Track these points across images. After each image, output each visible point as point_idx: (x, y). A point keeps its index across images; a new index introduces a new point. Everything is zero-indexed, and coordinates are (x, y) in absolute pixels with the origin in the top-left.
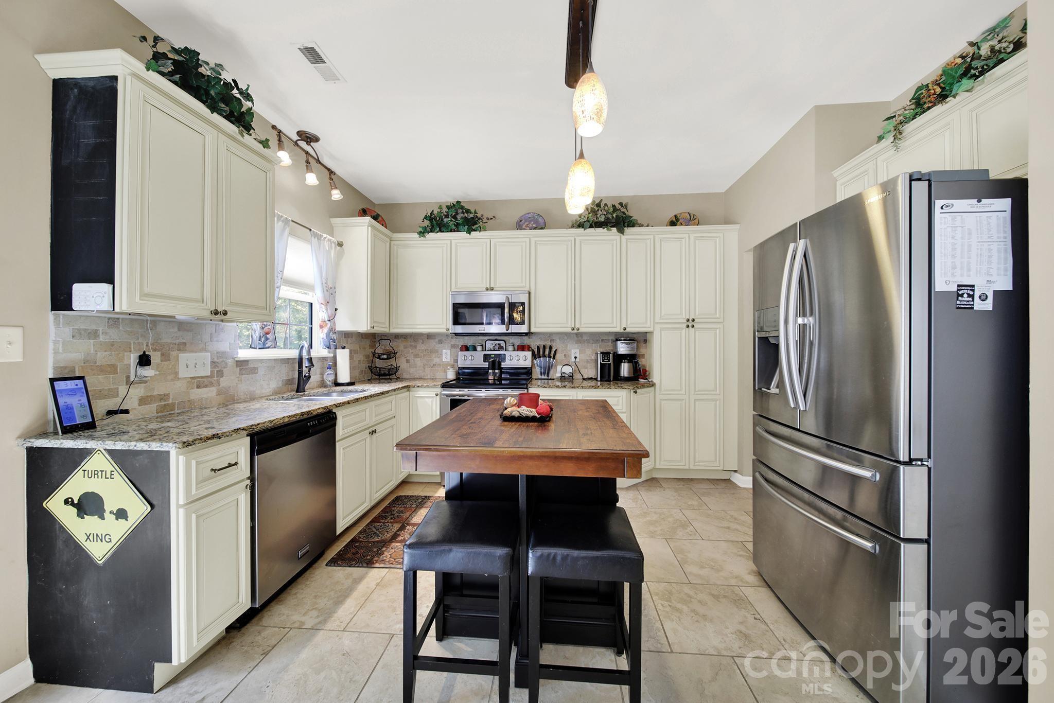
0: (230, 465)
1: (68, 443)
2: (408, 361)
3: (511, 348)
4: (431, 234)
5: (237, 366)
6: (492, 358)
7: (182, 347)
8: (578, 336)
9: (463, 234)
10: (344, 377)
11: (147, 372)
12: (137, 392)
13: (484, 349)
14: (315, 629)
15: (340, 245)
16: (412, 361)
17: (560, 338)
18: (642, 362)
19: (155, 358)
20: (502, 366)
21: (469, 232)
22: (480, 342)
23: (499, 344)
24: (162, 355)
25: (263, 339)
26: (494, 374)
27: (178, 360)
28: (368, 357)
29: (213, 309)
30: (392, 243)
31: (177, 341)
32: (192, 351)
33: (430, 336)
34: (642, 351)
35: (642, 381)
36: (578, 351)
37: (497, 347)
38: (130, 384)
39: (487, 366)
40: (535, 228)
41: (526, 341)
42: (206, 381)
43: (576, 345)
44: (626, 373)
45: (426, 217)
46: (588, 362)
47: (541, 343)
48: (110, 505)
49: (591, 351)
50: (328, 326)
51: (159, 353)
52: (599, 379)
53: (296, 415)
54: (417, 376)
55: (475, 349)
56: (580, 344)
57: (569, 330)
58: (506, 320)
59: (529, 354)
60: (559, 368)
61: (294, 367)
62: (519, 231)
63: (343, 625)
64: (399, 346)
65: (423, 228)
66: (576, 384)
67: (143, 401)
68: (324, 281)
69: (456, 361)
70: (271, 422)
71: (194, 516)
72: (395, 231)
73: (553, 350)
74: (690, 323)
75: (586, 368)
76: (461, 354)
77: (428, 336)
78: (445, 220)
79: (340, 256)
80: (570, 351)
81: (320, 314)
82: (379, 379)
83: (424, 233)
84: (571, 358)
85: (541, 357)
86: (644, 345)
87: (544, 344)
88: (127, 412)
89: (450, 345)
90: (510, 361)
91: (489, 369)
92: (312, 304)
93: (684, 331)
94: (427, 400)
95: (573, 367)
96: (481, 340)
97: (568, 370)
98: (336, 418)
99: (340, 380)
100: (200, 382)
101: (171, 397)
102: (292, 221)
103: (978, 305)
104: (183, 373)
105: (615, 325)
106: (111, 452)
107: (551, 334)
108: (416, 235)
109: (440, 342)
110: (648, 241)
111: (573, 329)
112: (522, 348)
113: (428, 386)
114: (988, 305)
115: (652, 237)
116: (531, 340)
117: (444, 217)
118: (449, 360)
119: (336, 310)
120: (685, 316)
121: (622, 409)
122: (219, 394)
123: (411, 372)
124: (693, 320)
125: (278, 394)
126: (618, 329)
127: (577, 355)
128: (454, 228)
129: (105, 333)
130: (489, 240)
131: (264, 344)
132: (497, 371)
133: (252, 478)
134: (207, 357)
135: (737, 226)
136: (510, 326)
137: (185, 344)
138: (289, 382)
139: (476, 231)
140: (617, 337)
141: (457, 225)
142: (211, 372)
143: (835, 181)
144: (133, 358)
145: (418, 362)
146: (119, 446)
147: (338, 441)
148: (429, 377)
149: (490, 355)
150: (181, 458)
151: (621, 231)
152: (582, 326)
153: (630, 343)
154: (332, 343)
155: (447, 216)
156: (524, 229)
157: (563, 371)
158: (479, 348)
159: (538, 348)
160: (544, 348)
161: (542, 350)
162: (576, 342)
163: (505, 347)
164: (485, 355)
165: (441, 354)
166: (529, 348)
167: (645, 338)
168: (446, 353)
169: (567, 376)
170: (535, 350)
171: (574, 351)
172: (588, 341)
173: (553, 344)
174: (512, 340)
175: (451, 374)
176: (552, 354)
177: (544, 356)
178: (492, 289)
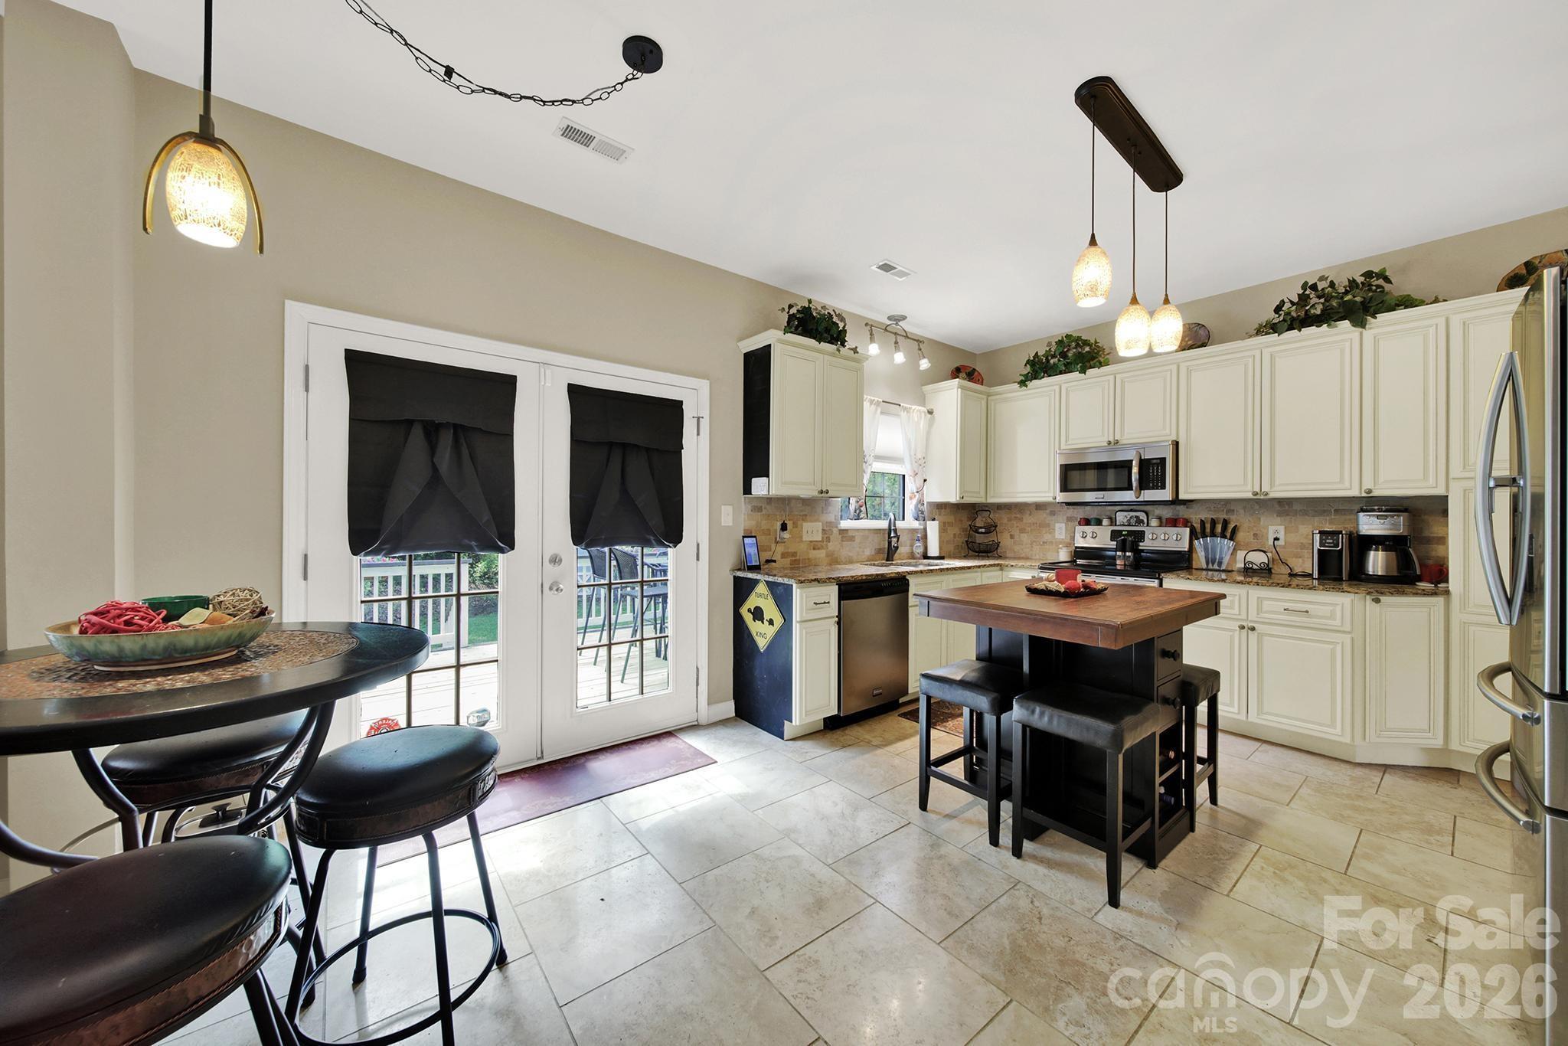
0: (825, 603)
1: (750, 575)
2: (1012, 537)
3: (1154, 522)
4: (1035, 382)
5: (840, 534)
6: (1124, 535)
7: (804, 518)
8: (1285, 507)
9: (1075, 375)
10: (933, 550)
11: (786, 535)
12: (780, 549)
13: (1113, 521)
14: (878, 747)
15: (930, 412)
16: (1016, 537)
17: (1245, 508)
19: (789, 527)
20: (1140, 548)
21: (1083, 371)
22: (1108, 513)
23: (1136, 517)
24: (793, 523)
25: (858, 511)
26: (1125, 557)
27: (802, 528)
28: (965, 530)
29: (820, 489)
30: (990, 398)
31: (802, 514)
32: (811, 521)
33: (1039, 506)
36: (1281, 529)
37: (1133, 521)
38: (777, 542)
39: (1115, 547)
40: (1193, 347)
41: (1182, 512)
42: (819, 544)
43: (1279, 518)
44: (1379, 569)
45: (1028, 362)
46: (1300, 547)
47: (1206, 515)
48: (767, 617)
50: (916, 498)
51: (792, 522)
52: (1316, 575)
53: (872, 575)
54: (1023, 555)
55: (1099, 522)
56: (1288, 517)
57: (1250, 495)
58: (1135, 484)
59: (1185, 531)
60: (1241, 554)
61: (885, 538)
63: (898, 752)
64: (1001, 518)
65: (1024, 376)
66: (1275, 579)
67: (784, 555)
68: (913, 453)
69: (1073, 538)
70: (852, 577)
71: (804, 631)
72: (991, 386)
73: (1231, 526)
75: (1300, 557)
76: (1079, 529)
77: (1036, 506)
78: (1052, 361)
79: (931, 424)
80: (1266, 528)
81: (910, 487)
82: (978, 556)
83: (1026, 381)
84: (1268, 539)
85: (1207, 537)
86: (1433, 521)
87: (1213, 517)
88: (775, 561)
89: (1065, 518)
90: (1152, 541)
91: (1116, 550)
92: (904, 476)
95: (1271, 555)
96: (1110, 510)
97: (1258, 559)
98: (908, 585)
99: (930, 554)
100: (815, 546)
101: (798, 554)
102: (883, 402)
104: (806, 538)
105: (1347, 486)
106: (767, 582)
107: (1223, 502)
108: (1016, 386)
109: (1053, 513)
111: (1255, 494)
112: (1173, 522)
113: (1022, 567)
116: (1191, 510)
117: (1050, 358)
118: (1064, 537)
119: (925, 480)
121: (1342, 626)
122: (827, 556)
123: (1016, 550)
125: (871, 561)
126: (1356, 493)
127: (1281, 535)
128: (1064, 368)
129: (765, 508)
130: (1112, 376)
131: (859, 515)
132: (1128, 554)
133: (839, 616)
134: (819, 526)
136: (1142, 491)
137: (806, 515)
138: (879, 551)
139: (1094, 368)
140: (1361, 505)
141: (1067, 365)
142: (823, 538)
144: (778, 525)
145: (1025, 538)
146: (771, 579)
147: (911, 606)
148: (1038, 557)
149: (1120, 531)
150: (798, 590)
151: (1360, 323)
152: (1275, 489)
153: (1386, 516)
154: (920, 515)
155: (1053, 356)
157: (1248, 559)
158: (1105, 522)
159: (1203, 523)
160: (1213, 522)
161: (1208, 526)
162: (1279, 514)
163: (1145, 521)
164: (1113, 532)
165: (1054, 529)
166: (1186, 523)
167: (1439, 506)
168: (1060, 528)
169: (1255, 567)
170: (1197, 526)
171: (1275, 529)
172: (1305, 513)
173: (1232, 518)
174: (1158, 510)
175: (1064, 554)
176: (1228, 532)
177: (1212, 535)
178: (1117, 442)
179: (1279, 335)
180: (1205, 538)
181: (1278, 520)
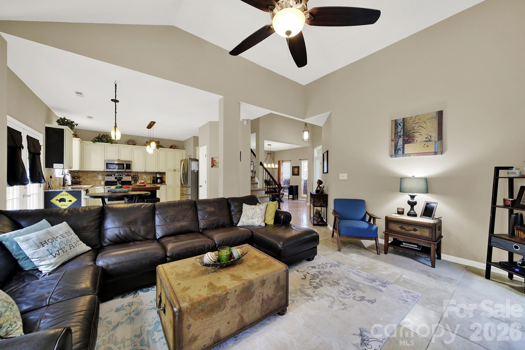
2: (84, 179)
3: (124, 176)
4: (97, 142)
8: (146, 173)
9: (109, 144)
16: (86, 179)
17: (140, 173)
18: (163, 179)
20: (122, 180)
21: (112, 143)
30: (83, 144)
33: (93, 172)
34: (164, 176)
35: (163, 183)
36: (145, 176)
37: (119, 175)
40: (133, 144)
44: (159, 181)
45: (95, 138)
46: (148, 179)
48: (67, 200)
49: (149, 176)
52: (151, 183)
54: (88, 184)
55: (111, 176)
57: (144, 171)
58: (125, 168)
60: (140, 181)
62: (128, 145)
64: (81, 174)
65: (94, 140)
69: (105, 179)
72: (85, 140)
74: (175, 170)
75: (148, 181)
84: (143, 178)
86: (164, 175)
87: (135, 174)
90: (124, 179)
91: (117, 181)
93: (173, 172)
94: (99, 189)
96: (114, 173)
97: (143, 181)
103: (195, 172)
105: (156, 170)
107: (137, 172)
108: (91, 142)
109: (98, 173)
111: (145, 171)
112: (128, 175)
114: (196, 172)
115: (166, 150)
118: (101, 179)
120: (173, 169)
123: (85, 183)
126: (157, 171)
130: (118, 146)
132: (120, 182)
135: (185, 150)
136: (126, 170)
139: (114, 143)
140: (157, 173)
143: (196, 149)
145: (88, 179)
148: (93, 184)
149: (117, 177)
150: (83, 191)
151: (158, 148)
152: (147, 170)
153: (160, 174)
156: (130, 144)
157: (141, 181)
158: (113, 175)
159: (133, 176)
160: (135, 176)
161: (134, 176)
162: (145, 174)
163: (122, 175)
164: (115, 177)
165: (98, 177)
166: (130, 176)
167: (164, 173)
168: (100, 177)
170: (132, 176)
171: (144, 176)
172: (149, 174)
173: (138, 175)
174: (124, 173)
175: (103, 183)
176: (138, 177)
177: (135, 178)
178: (120, 160)
180: (134, 178)
181: (145, 175)
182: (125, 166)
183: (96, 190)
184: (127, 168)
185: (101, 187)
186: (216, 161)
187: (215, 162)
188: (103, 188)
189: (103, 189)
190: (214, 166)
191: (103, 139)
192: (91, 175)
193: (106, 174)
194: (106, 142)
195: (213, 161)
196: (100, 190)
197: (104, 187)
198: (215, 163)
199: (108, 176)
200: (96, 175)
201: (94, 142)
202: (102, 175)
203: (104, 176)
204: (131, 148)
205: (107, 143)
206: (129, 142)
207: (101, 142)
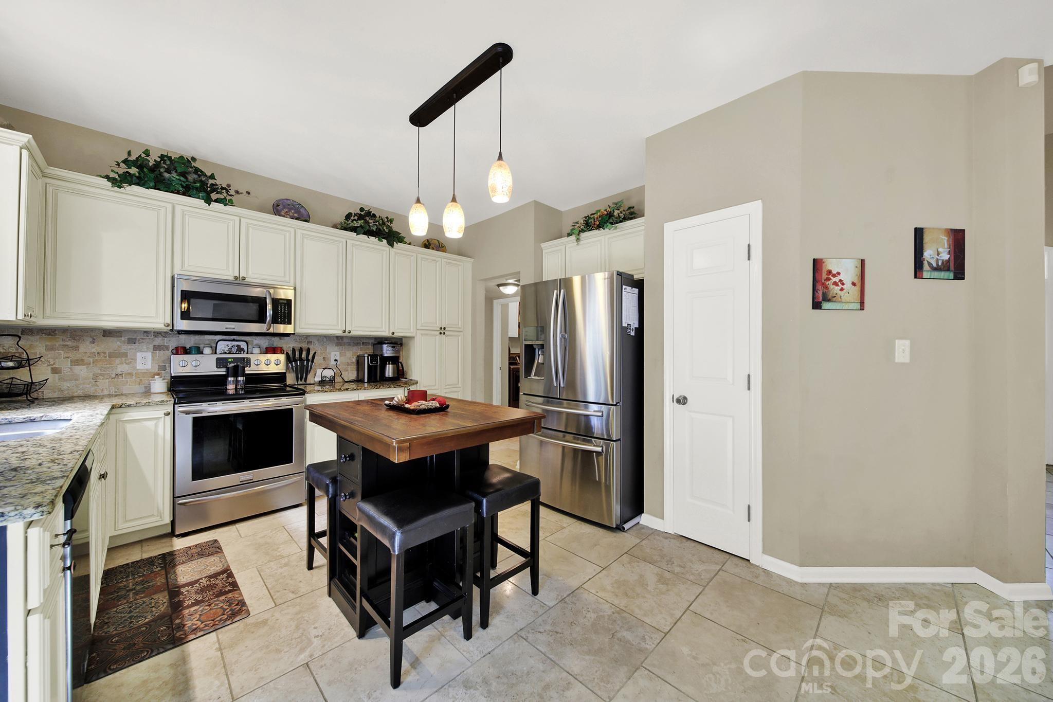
2: (58, 371)
3: (257, 350)
6: (230, 362)
8: (339, 341)
9: (197, 202)
13: (215, 351)
16: (65, 371)
17: (318, 340)
20: (247, 372)
21: (207, 201)
22: (207, 342)
23: (238, 346)
26: (237, 382)
30: (46, 180)
33: (108, 333)
35: (404, 380)
36: (338, 354)
37: (234, 350)
39: (225, 373)
40: (298, 219)
41: (276, 342)
44: (391, 374)
46: (348, 364)
47: (296, 345)
49: (352, 354)
52: (366, 380)
54: (79, 395)
55: (199, 351)
56: (341, 347)
58: (269, 318)
59: (282, 357)
60: (319, 372)
62: (278, 216)
65: (119, 174)
66: (338, 386)
69: (168, 367)
73: (311, 353)
74: (443, 331)
75: (347, 371)
76: (177, 358)
80: (330, 354)
83: (122, 182)
84: (331, 361)
87: (300, 346)
89: (151, 346)
90: (257, 366)
91: (226, 376)
93: (437, 337)
94: (146, 423)
95: (335, 370)
96: (209, 340)
97: (329, 373)
105: (384, 329)
108: (106, 183)
109: (132, 341)
110: (412, 257)
111: (345, 332)
112: (272, 350)
115: (415, 254)
118: (150, 368)
120: (439, 325)
124: (445, 329)
126: (387, 333)
127: (338, 358)
128: (180, 188)
130: (238, 219)
132: (240, 379)
135: (472, 260)
136: (272, 325)
140: (379, 341)
141: (188, 188)
145: (82, 371)
149: (225, 359)
151: (391, 244)
152: (353, 329)
153: (392, 346)
156: (284, 216)
157: (322, 375)
158: (207, 351)
159: (294, 350)
160: (301, 350)
161: (297, 353)
162: (337, 345)
163: (246, 349)
164: (217, 359)
166: (282, 351)
169: (327, 379)
170: (290, 353)
171: (334, 353)
172: (349, 344)
173: (311, 347)
174: (257, 340)
175: (159, 386)
176: (310, 357)
177: (301, 359)
178: (244, 279)
179: (357, 235)
180: (295, 361)
181: (336, 348)
182: (269, 307)
183: (129, 426)
184: (275, 320)
185: (159, 412)
186: (840, 277)
187: (834, 279)
188: (169, 414)
189: (169, 419)
190: (829, 300)
191: (167, 175)
192: (94, 348)
193: (173, 342)
194: (178, 193)
195: (824, 276)
196: (151, 424)
197: (170, 409)
198: (835, 284)
199: (186, 351)
200: (125, 348)
201: (114, 181)
202: (157, 348)
203: (162, 352)
204: (292, 230)
205: (184, 194)
206: (281, 207)
207: (155, 188)
